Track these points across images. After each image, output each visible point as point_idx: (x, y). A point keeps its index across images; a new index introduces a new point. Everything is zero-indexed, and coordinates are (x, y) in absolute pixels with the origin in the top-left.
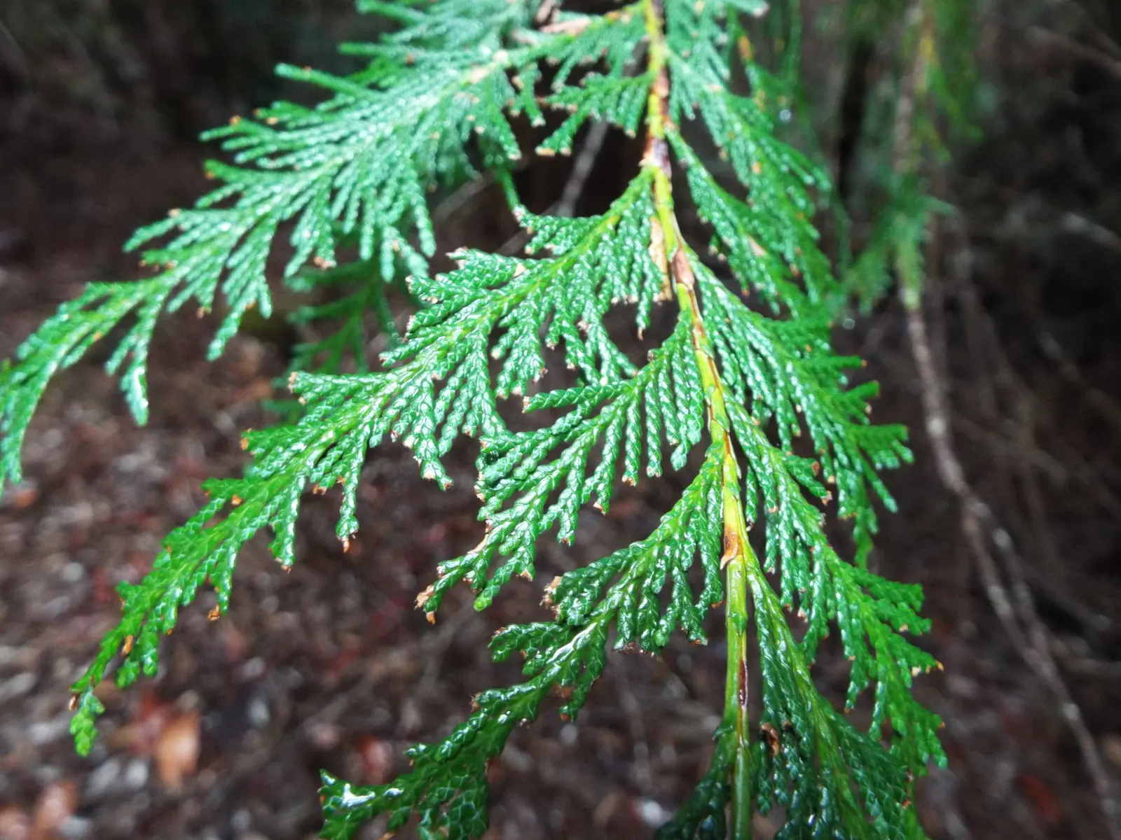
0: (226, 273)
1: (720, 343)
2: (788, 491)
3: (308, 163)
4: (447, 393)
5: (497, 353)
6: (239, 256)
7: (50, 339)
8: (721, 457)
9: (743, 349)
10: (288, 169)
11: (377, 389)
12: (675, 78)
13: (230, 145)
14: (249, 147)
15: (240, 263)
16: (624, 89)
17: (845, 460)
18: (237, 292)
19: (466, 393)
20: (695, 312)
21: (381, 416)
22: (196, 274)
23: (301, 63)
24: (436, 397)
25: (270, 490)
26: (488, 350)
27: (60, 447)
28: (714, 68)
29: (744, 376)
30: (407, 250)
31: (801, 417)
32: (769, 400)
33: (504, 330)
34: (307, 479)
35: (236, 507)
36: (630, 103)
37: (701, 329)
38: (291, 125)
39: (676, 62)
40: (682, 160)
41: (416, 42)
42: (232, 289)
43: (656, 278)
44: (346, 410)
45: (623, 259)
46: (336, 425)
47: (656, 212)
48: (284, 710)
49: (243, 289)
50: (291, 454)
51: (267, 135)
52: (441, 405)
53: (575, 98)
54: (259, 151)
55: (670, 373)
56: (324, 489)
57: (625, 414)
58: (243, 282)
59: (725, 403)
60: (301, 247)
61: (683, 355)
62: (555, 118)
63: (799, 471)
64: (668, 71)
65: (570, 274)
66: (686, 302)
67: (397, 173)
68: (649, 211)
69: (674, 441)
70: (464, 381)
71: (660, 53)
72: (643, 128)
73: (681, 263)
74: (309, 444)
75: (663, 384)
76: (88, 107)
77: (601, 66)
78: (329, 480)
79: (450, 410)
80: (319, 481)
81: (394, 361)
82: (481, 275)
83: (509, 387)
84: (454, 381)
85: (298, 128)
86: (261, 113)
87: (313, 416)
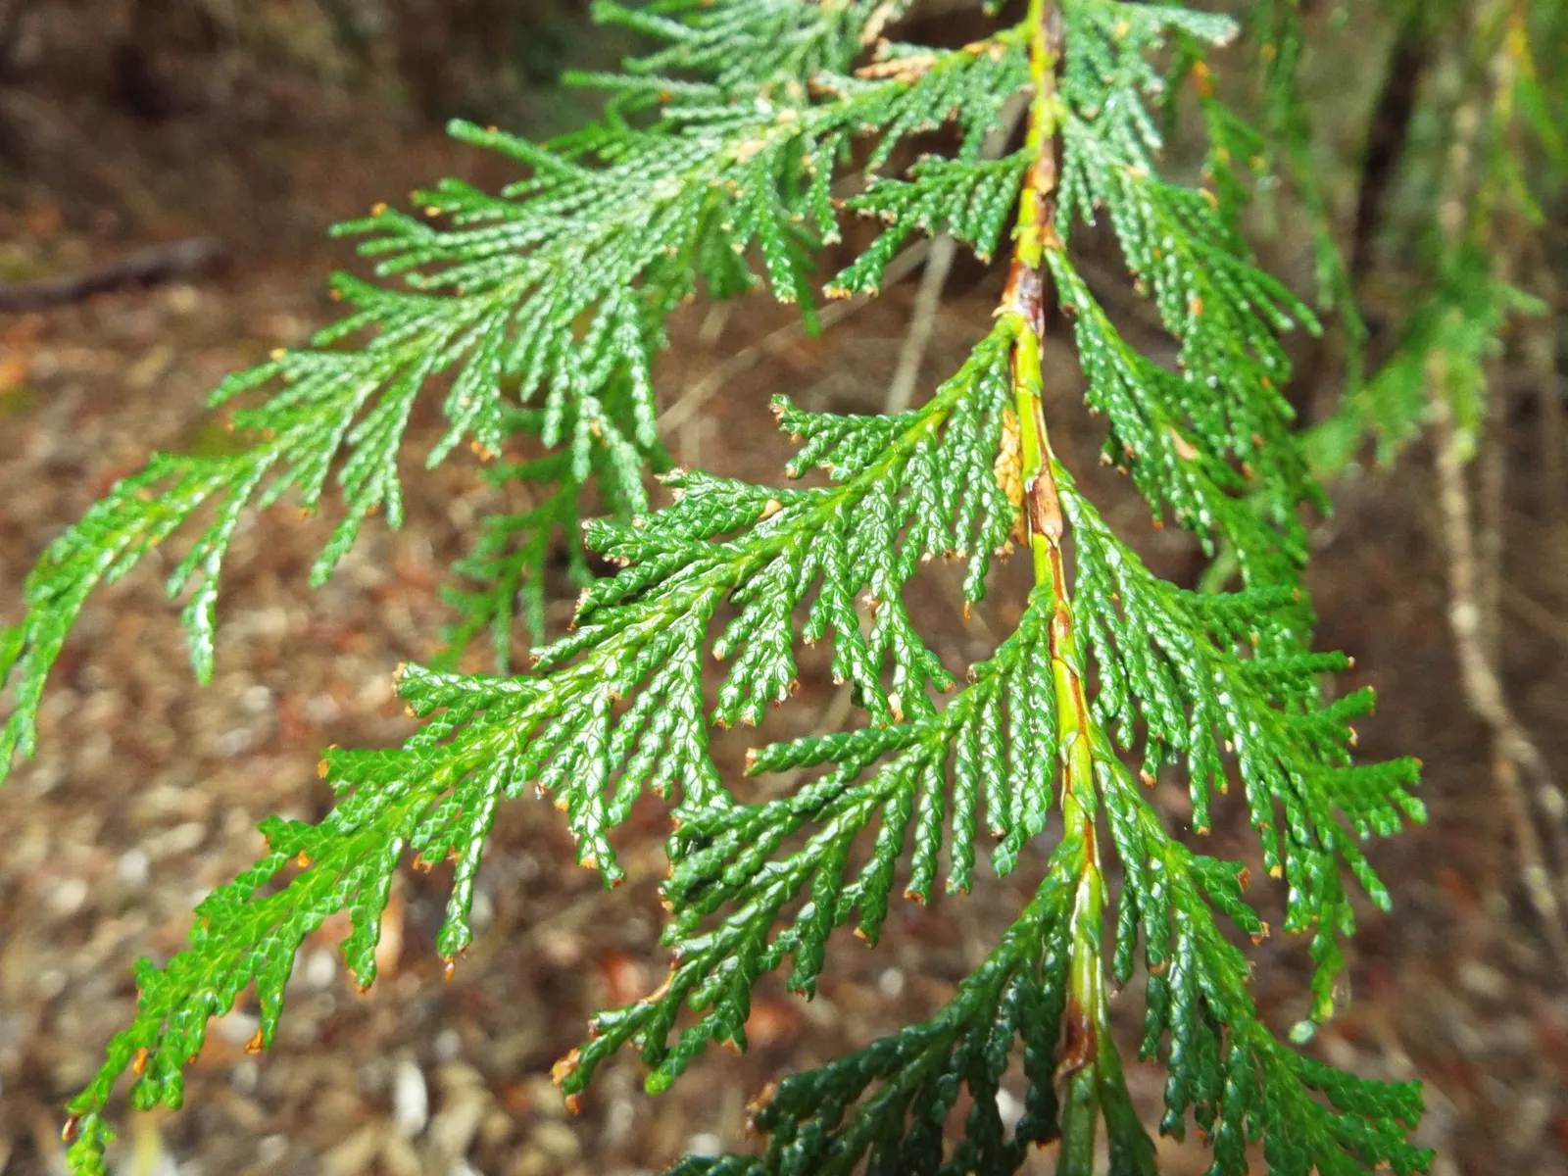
0: (344, 452)
1: (1098, 638)
2: (1191, 918)
3: (476, 282)
4: (631, 720)
5: (720, 648)
6: (366, 427)
7: (93, 537)
8: (1075, 868)
9: (1138, 652)
10: (448, 291)
11: (524, 703)
12: (1069, 156)
13: (368, 248)
14: (397, 253)
15: (366, 438)
16: (981, 178)
17: (1303, 836)
18: (357, 485)
19: (663, 720)
20: (1058, 588)
21: (524, 751)
22: (301, 451)
23: (481, 120)
24: (613, 723)
25: (353, 855)
26: (704, 645)
27: (251, 532)
28: (1137, 136)
29: (1135, 701)
30: (613, 436)
31: (1231, 762)
32: (1176, 739)
33: (737, 610)
34: (407, 843)
35: (302, 871)
36: (988, 204)
37: (1067, 621)
38: (459, 220)
39: (1073, 128)
40: (1064, 302)
41: (674, 72)
42: (350, 480)
43: (1002, 514)
44: (474, 734)
45: (949, 485)
46: (457, 759)
47: (1012, 397)
48: (512, 905)
49: (366, 483)
50: (384, 798)
51: (423, 235)
52: (619, 738)
53: (895, 200)
54: (408, 260)
55: (1003, 704)
56: (429, 863)
57: (918, 779)
58: (367, 470)
59: (1093, 760)
60: (454, 419)
61: (1028, 671)
62: (858, 230)
63: (1214, 885)
64: (1057, 143)
65: (855, 512)
66: (1045, 568)
67: (608, 307)
68: (1000, 395)
69: (998, 830)
70: (661, 698)
71: (1047, 111)
72: (1005, 246)
73: (1044, 498)
74: (414, 783)
75: (990, 720)
76: (312, 71)
77: (947, 140)
78: (437, 848)
79: (633, 749)
80: (423, 848)
81: (551, 661)
82: (706, 515)
83: (736, 705)
84: (644, 700)
85: (468, 227)
86: (419, 197)
87: (425, 737)
